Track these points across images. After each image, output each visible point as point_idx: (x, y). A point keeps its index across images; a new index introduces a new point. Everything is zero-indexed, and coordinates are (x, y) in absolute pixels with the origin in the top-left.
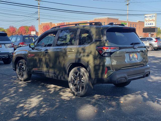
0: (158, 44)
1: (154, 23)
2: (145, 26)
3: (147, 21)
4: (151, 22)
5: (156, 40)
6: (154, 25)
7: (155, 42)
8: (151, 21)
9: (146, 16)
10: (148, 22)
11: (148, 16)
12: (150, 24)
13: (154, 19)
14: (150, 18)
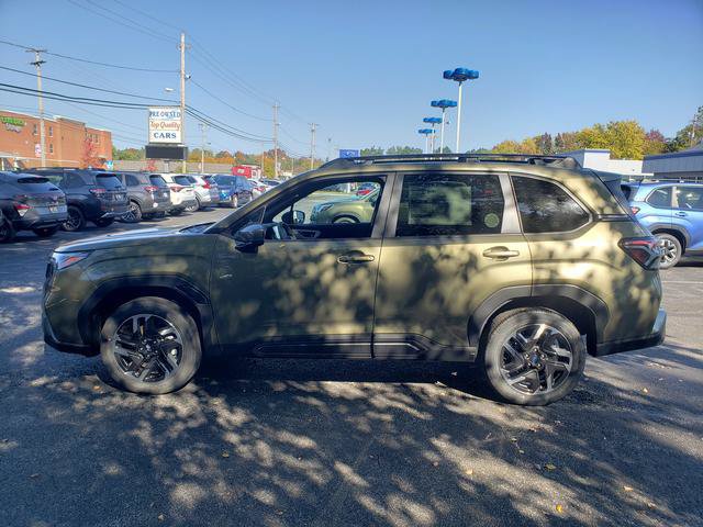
0: (211, 193)
1: (178, 134)
2: (153, 140)
3: (157, 126)
4: (171, 131)
5: (204, 183)
6: (177, 140)
7: (204, 187)
8: (169, 126)
9: (152, 110)
10: (160, 128)
11: (160, 110)
12: (168, 135)
13: (179, 123)
14: (165, 117)
